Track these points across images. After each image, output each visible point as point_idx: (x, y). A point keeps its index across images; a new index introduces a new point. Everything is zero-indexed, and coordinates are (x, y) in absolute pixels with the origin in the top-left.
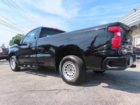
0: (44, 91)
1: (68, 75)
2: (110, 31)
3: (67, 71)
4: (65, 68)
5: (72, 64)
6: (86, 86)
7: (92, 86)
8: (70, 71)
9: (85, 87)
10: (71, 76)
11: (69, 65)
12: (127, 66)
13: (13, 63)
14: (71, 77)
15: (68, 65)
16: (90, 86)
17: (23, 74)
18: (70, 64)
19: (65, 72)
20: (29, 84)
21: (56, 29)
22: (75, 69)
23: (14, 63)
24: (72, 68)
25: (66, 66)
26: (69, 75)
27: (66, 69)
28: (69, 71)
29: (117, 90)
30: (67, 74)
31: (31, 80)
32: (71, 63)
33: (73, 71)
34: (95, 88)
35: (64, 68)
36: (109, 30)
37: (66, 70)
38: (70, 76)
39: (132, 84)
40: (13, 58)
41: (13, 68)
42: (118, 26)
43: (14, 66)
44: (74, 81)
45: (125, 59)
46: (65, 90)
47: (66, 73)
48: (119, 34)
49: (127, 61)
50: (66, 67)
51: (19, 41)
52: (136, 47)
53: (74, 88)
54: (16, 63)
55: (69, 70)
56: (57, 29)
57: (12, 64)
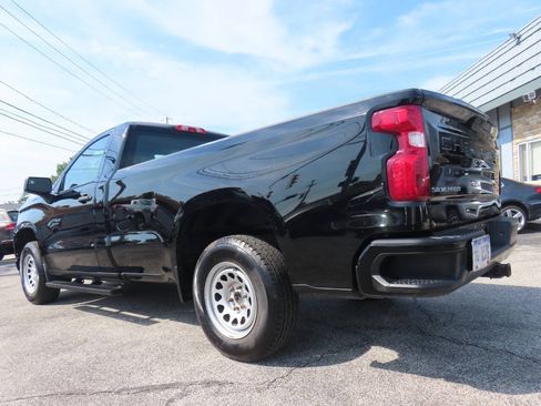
0: (118, 392)
1: (227, 317)
2: (379, 129)
3: (222, 302)
4: (215, 291)
5: (238, 273)
6: (299, 365)
7: (327, 362)
8: (237, 299)
9: (298, 370)
10: (239, 321)
11: (229, 278)
12: (461, 274)
13: (29, 271)
14: (239, 326)
15: (224, 278)
16: (319, 362)
17: (64, 315)
18: (231, 271)
19: (216, 304)
20: (71, 361)
21: (190, 128)
22: (251, 294)
23: (34, 269)
24: (241, 288)
25: (217, 279)
26: (232, 319)
27: (220, 292)
28: (232, 300)
29: (428, 379)
30: (225, 312)
31: (86, 341)
32: (237, 269)
33: (246, 303)
34: (337, 372)
35: (210, 290)
36: (374, 124)
37: (218, 297)
38: (235, 322)
39: (499, 345)
40: (29, 251)
41: (32, 290)
42: (412, 107)
43: (34, 282)
44: (251, 342)
45: (451, 245)
46: (208, 384)
47: (221, 308)
48: (418, 140)
49: (459, 256)
50: (219, 286)
51: (47, 182)
52: (530, 182)
53: (249, 375)
54: (40, 271)
55: (232, 296)
56: (194, 129)
57: (26, 274)
